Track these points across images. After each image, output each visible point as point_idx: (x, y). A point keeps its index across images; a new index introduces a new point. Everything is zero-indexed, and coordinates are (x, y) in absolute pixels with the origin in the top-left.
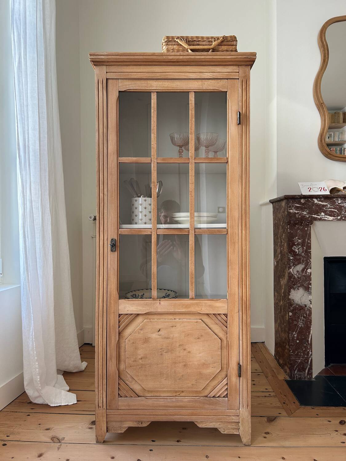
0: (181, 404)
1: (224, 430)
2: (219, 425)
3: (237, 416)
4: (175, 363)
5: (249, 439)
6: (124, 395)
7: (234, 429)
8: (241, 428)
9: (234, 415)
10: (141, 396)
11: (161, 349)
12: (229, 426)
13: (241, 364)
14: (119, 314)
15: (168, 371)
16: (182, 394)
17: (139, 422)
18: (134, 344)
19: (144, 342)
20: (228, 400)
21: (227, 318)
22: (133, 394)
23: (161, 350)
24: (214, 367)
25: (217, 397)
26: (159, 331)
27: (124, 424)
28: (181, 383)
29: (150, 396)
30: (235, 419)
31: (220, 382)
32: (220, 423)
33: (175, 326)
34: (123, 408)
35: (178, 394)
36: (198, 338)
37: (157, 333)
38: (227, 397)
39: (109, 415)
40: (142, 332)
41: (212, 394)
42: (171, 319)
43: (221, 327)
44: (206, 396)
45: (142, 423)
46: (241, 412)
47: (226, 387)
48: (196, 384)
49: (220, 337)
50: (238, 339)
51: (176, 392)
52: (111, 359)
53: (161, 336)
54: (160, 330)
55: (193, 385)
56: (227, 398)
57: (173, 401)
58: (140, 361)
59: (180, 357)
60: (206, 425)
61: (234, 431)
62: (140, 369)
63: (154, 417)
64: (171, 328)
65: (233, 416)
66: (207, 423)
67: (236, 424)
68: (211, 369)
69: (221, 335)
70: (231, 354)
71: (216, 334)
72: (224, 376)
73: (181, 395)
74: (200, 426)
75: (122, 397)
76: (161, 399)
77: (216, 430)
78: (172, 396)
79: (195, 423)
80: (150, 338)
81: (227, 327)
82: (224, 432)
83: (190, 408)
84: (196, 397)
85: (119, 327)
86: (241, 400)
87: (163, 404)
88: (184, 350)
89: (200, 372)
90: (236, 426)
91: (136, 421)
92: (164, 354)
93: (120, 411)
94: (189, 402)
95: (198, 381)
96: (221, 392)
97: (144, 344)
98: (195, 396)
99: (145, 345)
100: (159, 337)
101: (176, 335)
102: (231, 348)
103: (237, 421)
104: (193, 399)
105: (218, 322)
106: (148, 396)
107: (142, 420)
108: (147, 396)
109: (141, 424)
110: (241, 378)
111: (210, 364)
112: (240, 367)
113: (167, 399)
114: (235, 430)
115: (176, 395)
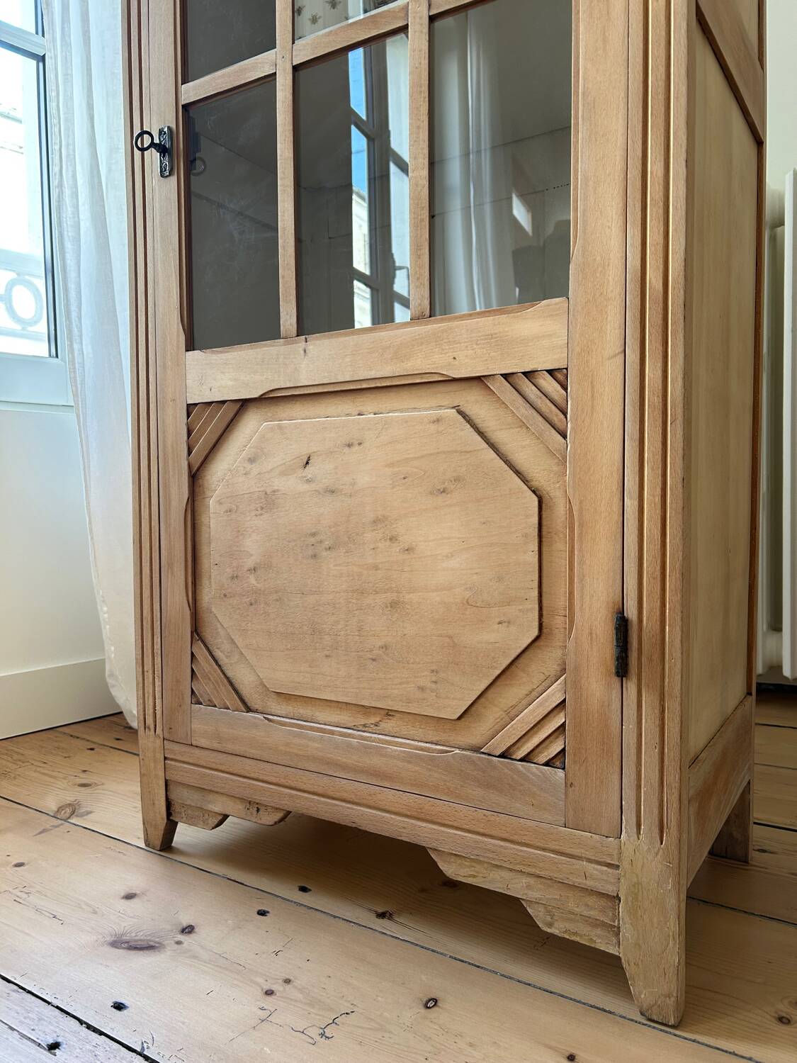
0: (376, 762)
1: (548, 918)
2: (529, 887)
3: (609, 865)
4: (362, 592)
5: (669, 996)
6: (206, 698)
7: (596, 924)
8: (627, 931)
9: (590, 855)
10: (256, 711)
11: (314, 535)
12: (571, 905)
13: (631, 612)
14: (189, 406)
15: (337, 622)
16: (389, 725)
17: (250, 802)
18: (233, 516)
19: (262, 508)
20: (569, 784)
21: (566, 389)
22: (231, 699)
23: (312, 540)
24: (509, 622)
25: (518, 758)
26: (307, 463)
27: (209, 802)
28: (381, 675)
29: (283, 713)
30: (599, 878)
31: (534, 694)
32: (532, 881)
33: (360, 444)
34: (203, 742)
35: (373, 720)
36: (444, 491)
37: (301, 473)
38: (564, 769)
39: (172, 760)
40: (255, 469)
41: (500, 743)
42: (348, 415)
43: (539, 437)
44: (477, 749)
45: (258, 810)
46: (628, 852)
47: (558, 721)
48: (433, 686)
49: (535, 484)
50: (615, 487)
51: (366, 710)
52: (170, 565)
53: (313, 486)
54: (309, 459)
55: (422, 689)
56: (561, 773)
57: (349, 745)
58: (252, 579)
59: (376, 568)
60: (475, 876)
61: (599, 936)
62: (252, 608)
63: (291, 796)
64: (346, 450)
65: (590, 861)
66: (478, 867)
67: (603, 902)
68: (496, 626)
69: (540, 472)
70: (582, 562)
71: (518, 473)
72: (552, 667)
73: (382, 725)
74: (451, 870)
75: (201, 704)
76: (312, 729)
77: (513, 905)
78: (350, 725)
79: (430, 852)
80: (278, 490)
81: (565, 437)
82: (550, 925)
83: (412, 785)
84: (436, 744)
85: (190, 452)
86: (629, 793)
87: (317, 749)
88: (391, 539)
89: (450, 637)
90: (603, 911)
91: (242, 799)
92: (325, 553)
93: (197, 751)
94: (409, 758)
95: (442, 675)
96: (536, 740)
97: (261, 515)
98: (434, 739)
99: (266, 516)
100: (306, 487)
101: (364, 480)
102: (580, 535)
103: (610, 889)
104: (422, 749)
105: (524, 411)
106: (279, 712)
107: (257, 798)
108: (273, 711)
109: (255, 812)
110: (631, 687)
111: (489, 606)
112: (622, 626)
113: (332, 733)
114: (599, 931)
115: (364, 726)
